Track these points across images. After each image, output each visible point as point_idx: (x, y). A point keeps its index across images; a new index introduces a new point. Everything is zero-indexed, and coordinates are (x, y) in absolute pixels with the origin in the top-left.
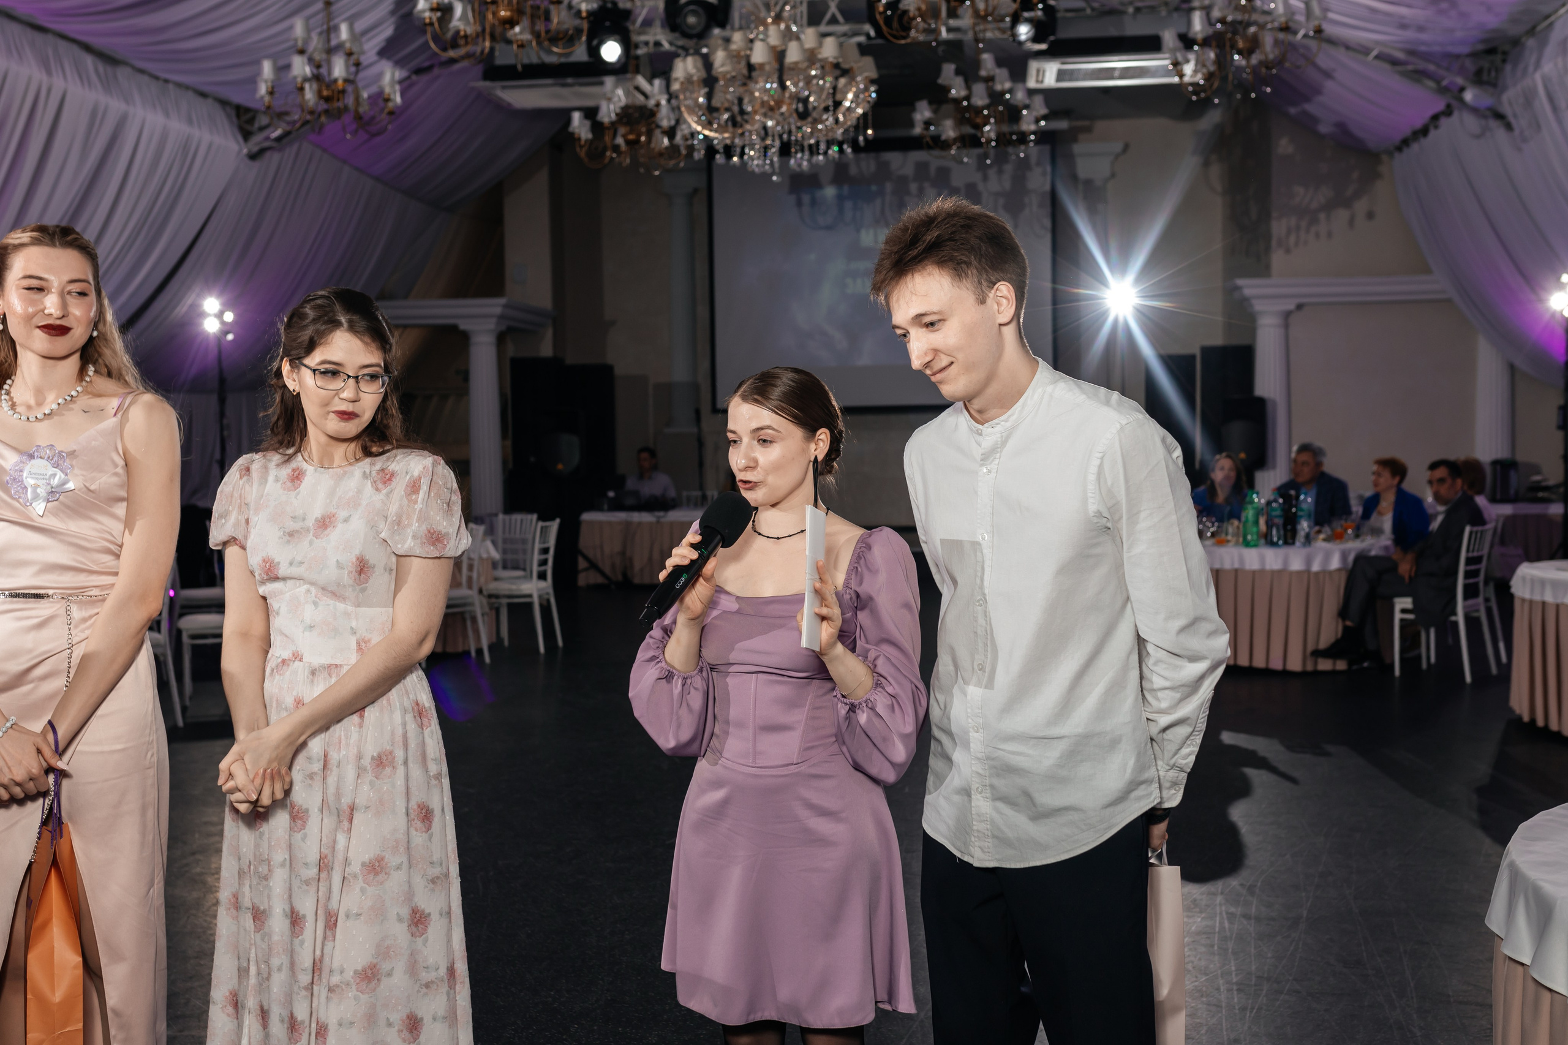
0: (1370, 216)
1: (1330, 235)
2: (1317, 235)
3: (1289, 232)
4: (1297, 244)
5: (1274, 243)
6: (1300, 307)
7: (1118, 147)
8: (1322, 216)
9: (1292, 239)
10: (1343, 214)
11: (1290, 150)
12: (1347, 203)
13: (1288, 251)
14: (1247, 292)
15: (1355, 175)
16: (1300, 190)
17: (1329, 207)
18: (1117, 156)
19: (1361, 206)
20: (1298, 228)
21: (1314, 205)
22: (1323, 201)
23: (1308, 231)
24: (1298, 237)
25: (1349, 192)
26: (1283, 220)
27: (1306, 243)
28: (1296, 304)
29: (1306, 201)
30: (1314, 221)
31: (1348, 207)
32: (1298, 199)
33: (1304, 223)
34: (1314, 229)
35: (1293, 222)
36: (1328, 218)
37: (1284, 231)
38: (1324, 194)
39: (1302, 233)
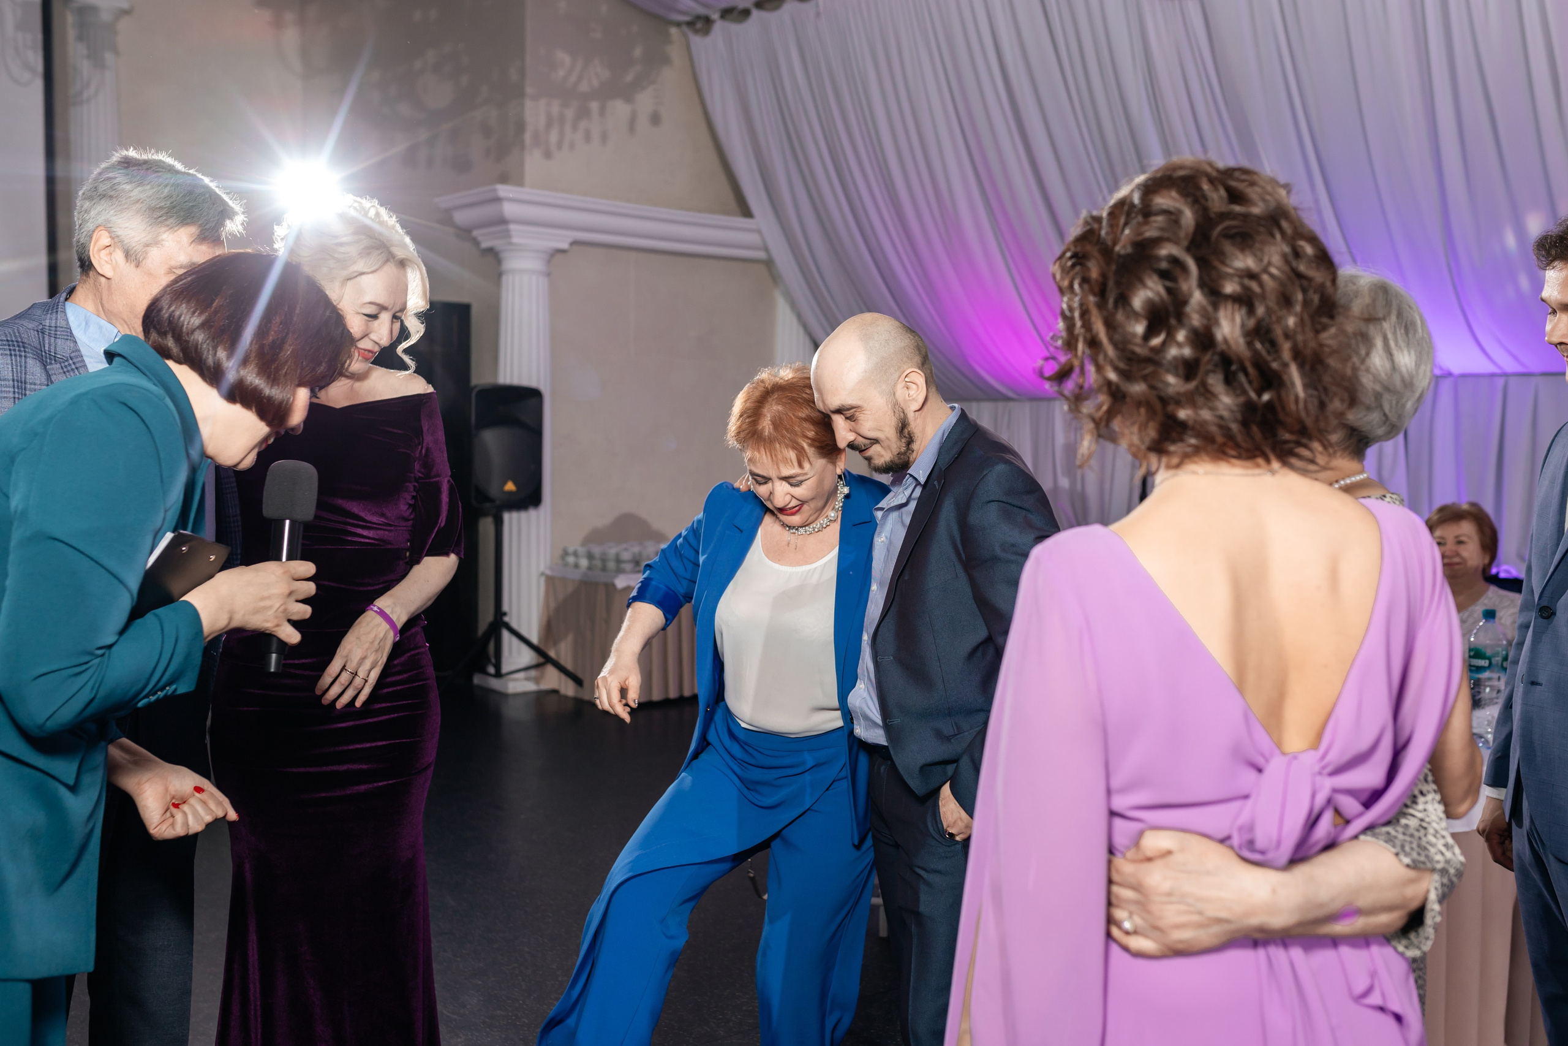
0: (656, 119)
1: (604, 138)
2: (588, 137)
3: (549, 125)
4: (560, 145)
5: (528, 137)
6: (575, 243)
8: (594, 105)
9: (554, 137)
10: (620, 109)
12: (627, 94)
13: (548, 155)
14: (509, 209)
15: (638, 52)
16: (563, 57)
17: (605, 94)
19: (645, 101)
20: (562, 119)
21: (584, 87)
22: (595, 83)
23: (575, 127)
24: (562, 134)
25: (629, 77)
26: (542, 102)
27: (572, 146)
28: (570, 240)
29: (573, 79)
30: (583, 113)
31: (629, 99)
32: (561, 73)
33: (570, 113)
34: (583, 125)
35: (555, 109)
36: (603, 111)
37: (542, 121)
38: (598, 73)
39: (568, 128)
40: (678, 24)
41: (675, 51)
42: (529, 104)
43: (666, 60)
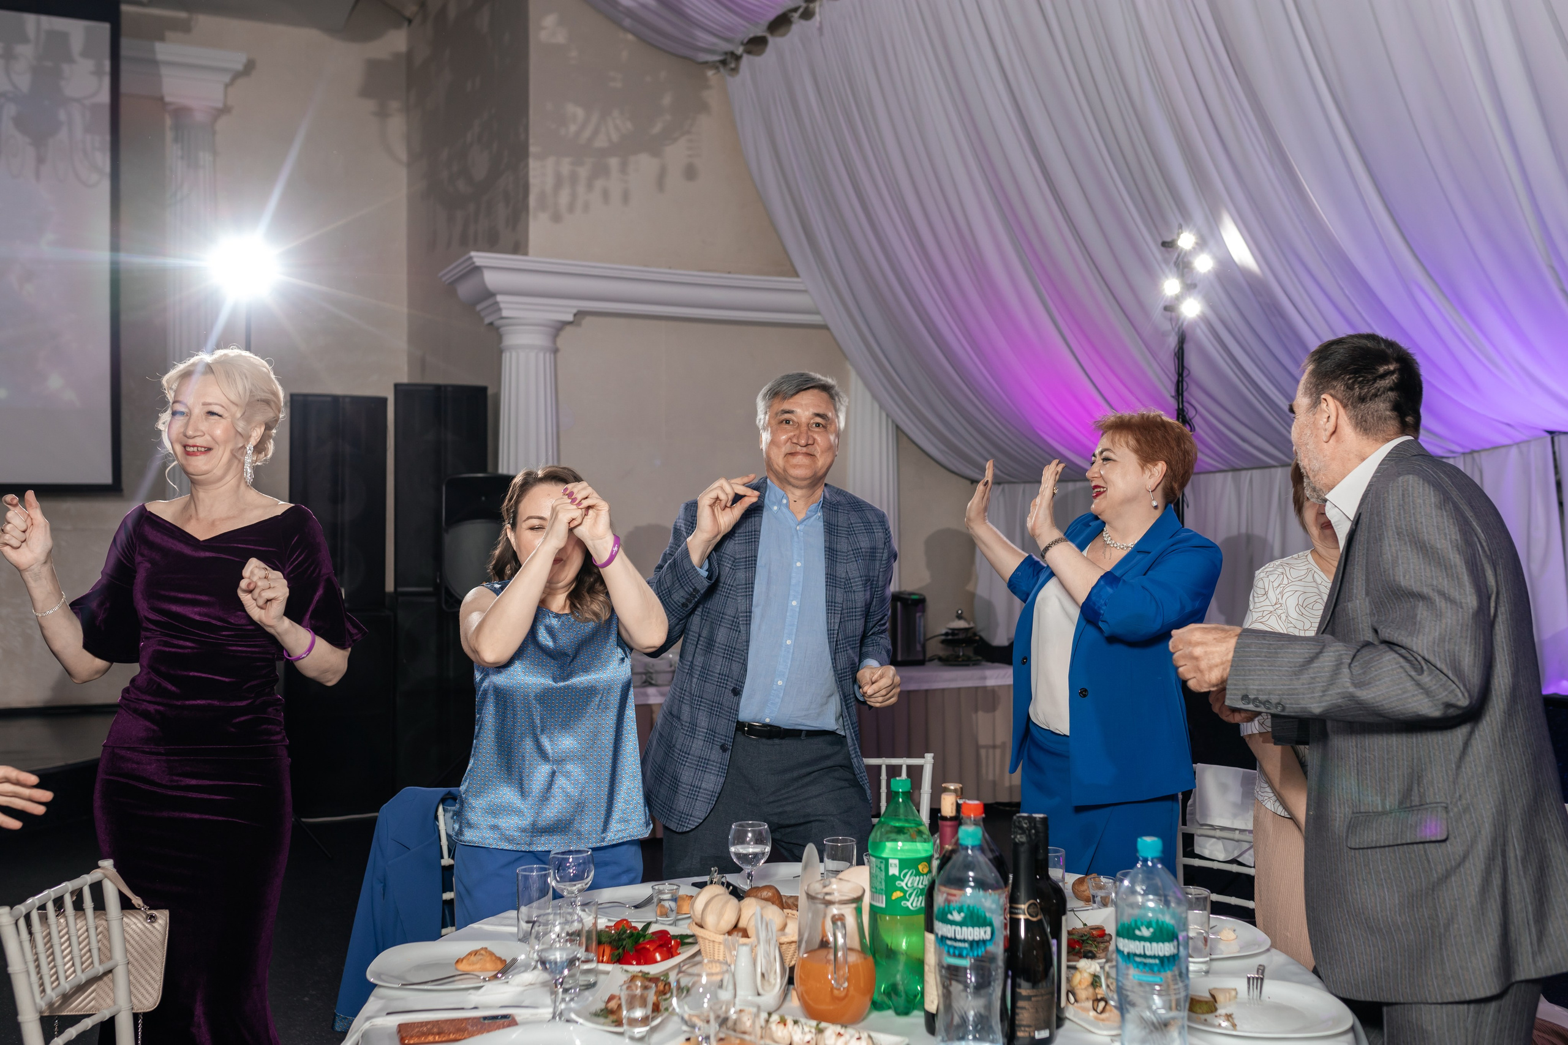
0: (690, 173)
1: (626, 197)
2: (606, 195)
3: (558, 184)
4: (571, 208)
5: (533, 202)
6: (580, 315)
7: (237, 61)
8: (614, 162)
9: (564, 198)
10: (645, 164)
11: (561, 38)
12: (654, 148)
13: (556, 218)
14: (491, 279)
15: (667, 100)
16: (575, 111)
17: (626, 148)
18: (237, 75)
19: (676, 153)
20: (574, 179)
21: (601, 142)
22: (615, 137)
23: (590, 187)
24: (574, 196)
25: (657, 128)
26: (550, 162)
27: (586, 207)
28: (575, 311)
29: (587, 133)
30: (600, 170)
31: (656, 153)
32: (573, 128)
33: (583, 172)
34: (599, 184)
35: (566, 168)
36: (624, 168)
37: (550, 181)
38: (617, 126)
39: (581, 189)
40: (713, 66)
41: (711, 96)
42: (533, 164)
43: (704, 107)
